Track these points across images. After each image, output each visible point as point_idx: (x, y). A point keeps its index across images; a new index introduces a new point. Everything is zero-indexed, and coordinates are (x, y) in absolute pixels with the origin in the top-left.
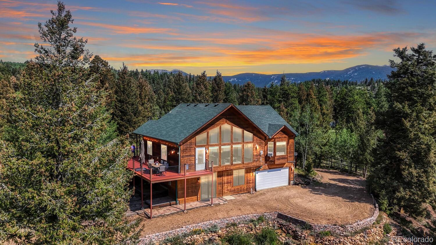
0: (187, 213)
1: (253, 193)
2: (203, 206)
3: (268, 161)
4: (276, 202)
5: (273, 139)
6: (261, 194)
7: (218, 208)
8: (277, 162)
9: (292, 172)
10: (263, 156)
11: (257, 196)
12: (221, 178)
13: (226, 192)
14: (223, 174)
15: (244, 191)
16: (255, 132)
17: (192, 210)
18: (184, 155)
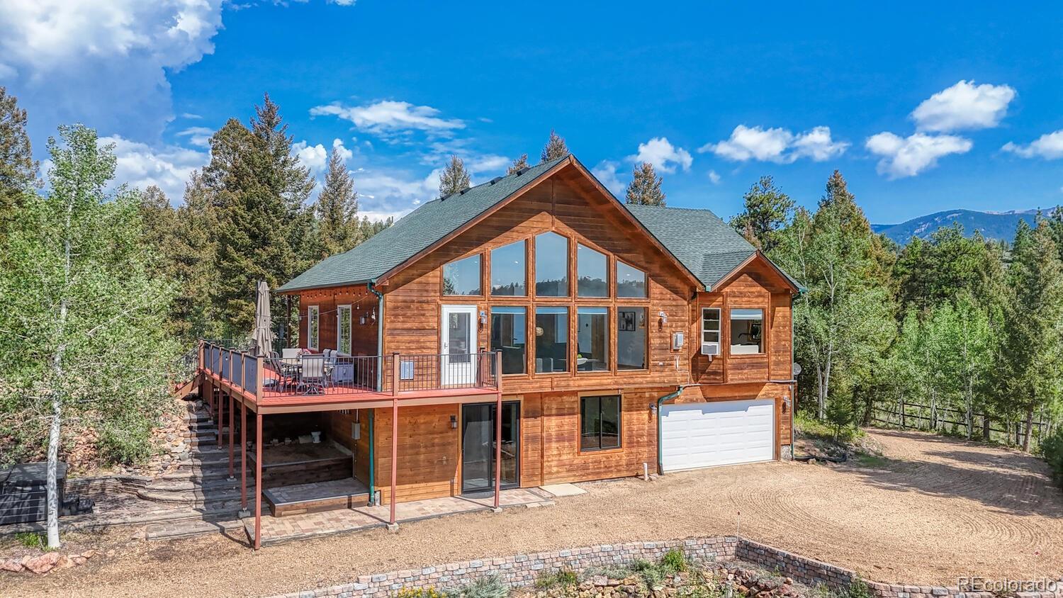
0: (397, 533)
1: (651, 480)
2: (462, 513)
3: (703, 372)
4: (730, 506)
5: (720, 299)
6: (679, 482)
7: (515, 519)
8: (733, 378)
9: (785, 418)
10: (685, 352)
11: (663, 488)
12: (538, 421)
13: (555, 469)
14: (545, 407)
15: (619, 471)
16: (656, 269)
17: (419, 525)
18: (399, 325)
